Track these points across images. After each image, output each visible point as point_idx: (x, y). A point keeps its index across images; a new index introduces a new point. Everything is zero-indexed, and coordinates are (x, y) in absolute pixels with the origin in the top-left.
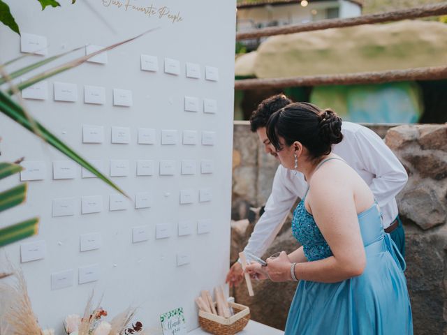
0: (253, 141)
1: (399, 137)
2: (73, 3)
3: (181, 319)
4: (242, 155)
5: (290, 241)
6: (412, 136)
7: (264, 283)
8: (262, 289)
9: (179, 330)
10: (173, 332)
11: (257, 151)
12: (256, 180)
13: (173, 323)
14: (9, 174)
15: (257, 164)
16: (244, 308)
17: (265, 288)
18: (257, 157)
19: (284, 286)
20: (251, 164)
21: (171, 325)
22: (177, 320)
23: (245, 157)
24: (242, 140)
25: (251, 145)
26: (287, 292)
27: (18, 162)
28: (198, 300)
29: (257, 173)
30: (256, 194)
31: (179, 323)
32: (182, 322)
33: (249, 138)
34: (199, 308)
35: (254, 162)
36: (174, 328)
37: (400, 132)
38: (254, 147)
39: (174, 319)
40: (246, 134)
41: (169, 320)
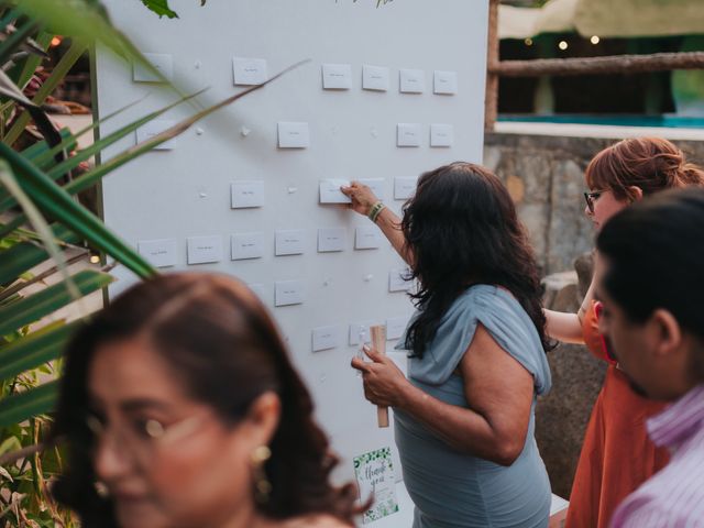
0: (545, 162)
2: (203, 4)
3: (387, 464)
4: (526, 185)
9: (382, 480)
10: (373, 484)
11: (550, 179)
12: (547, 227)
13: (373, 470)
15: (550, 200)
18: (550, 190)
19: (566, 416)
20: (541, 200)
21: (369, 473)
22: (380, 466)
23: (531, 189)
24: (526, 160)
25: (542, 169)
26: (571, 426)
29: (548, 217)
30: (547, 250)
31: (383, 469)
32: (388, 469)
33: (539, 158)
35: (545, 197)
36: (374, 477)
38: (546, 173)
39: (375, 464)
40: (533, 150)
41: (368, 465)
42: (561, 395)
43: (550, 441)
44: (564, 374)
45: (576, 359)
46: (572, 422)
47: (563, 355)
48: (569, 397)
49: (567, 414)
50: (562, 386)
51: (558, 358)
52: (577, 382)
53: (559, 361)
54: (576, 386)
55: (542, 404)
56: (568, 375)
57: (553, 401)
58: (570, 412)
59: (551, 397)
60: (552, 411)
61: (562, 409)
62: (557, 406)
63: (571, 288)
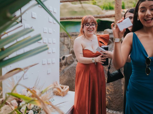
1: (108, 32)
5: (74, 66)
6: (112, 32)
7: (66, 81)
8: (65, 83)
14: (31, 31)
16: (68, 87)
17: (66, 82)
19: (73, 81)
27: (31, 28)
37: (108, 31)
42: (72, 77)
44: (72, 73)
45: (74, 69)
48: (73, 77)
49: (73, 80)
50: (71, 75)
53: (70, 70)
56: (73, 73)
57: (70, 79)
59: (69, 78)
60: (70, 81)
61: (72, 80)
62: (71, 80)
63: (71, 56)
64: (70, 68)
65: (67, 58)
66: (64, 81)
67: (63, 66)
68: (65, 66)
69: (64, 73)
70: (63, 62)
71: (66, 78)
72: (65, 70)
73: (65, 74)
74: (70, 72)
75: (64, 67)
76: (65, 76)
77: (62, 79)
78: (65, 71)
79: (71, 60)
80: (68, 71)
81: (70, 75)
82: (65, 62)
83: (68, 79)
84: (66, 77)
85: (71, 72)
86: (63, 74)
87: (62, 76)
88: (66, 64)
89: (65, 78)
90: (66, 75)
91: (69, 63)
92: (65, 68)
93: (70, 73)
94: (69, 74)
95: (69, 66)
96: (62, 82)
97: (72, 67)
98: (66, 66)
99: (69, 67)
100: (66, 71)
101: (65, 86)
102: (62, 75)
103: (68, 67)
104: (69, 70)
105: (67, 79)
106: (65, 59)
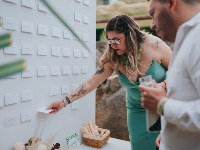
3: (77, 140)
5: (121, 95)
7: (108, 118)
8: (107, 121)
9: (76, 146)
13: (73, 142)
16: (107, 131)
19: (120, 119)
22: (75, 140)
26: (121, 122)
28: (82, 128)
31: (76, 142)
34: (83, 133)
41: (71, 141)
42: (117, 113)
43: (114, 128)
44: (118, 105)
45: (121, 100)
46: (122, 120)
47: (116, 100)
48: (120, 113)
50: (117, 109)
51: (115, 100)
52: (122, 107)
53: (115, 102)
54: (122, 109)
55: (111, 116)
56: (119, 106)
57: (114, 115)
58: (121, 117)
59: (114, 114)
60: (114, 118)
61: (118, 117)
62: (116, 117)
63: (116, 78)
64: (116, 97)
65: (110, 81)
66: (104, 119)
67: (103, 93)
68: (107, 93)
69: (105, 105)
70: (105, 87)
71: (108, 114)
72: (107, 100)
73: (106, 107)
74: (114, 104)
75: (105, 95)
76: (107, 110)
77: (102, 114)
78: (106, 103)
79: (117, 85)
80: (111, 102)
81: (115, 109)
82: (107, 88)
83: (111, 115)
84: (109, 112)
85: (116, 105)
86: (104, 107)
87: (102, 111)
88: (108, 91)
89: (106, 113)
90: (108, 108)
91: (114, 90)
92: (108, 97)
93: (115, 107)
94: (112, 107)
95: (114, 94)
96: (102, 120)
97: (118, 96)
98: (109, 94)
99: (114, 97)
100: (108, 102)
101: (103, 130)
102: (102, 109)
103: (112, 96)
104: (114, 100)
105: (109, 116)
106: (108, 83)
